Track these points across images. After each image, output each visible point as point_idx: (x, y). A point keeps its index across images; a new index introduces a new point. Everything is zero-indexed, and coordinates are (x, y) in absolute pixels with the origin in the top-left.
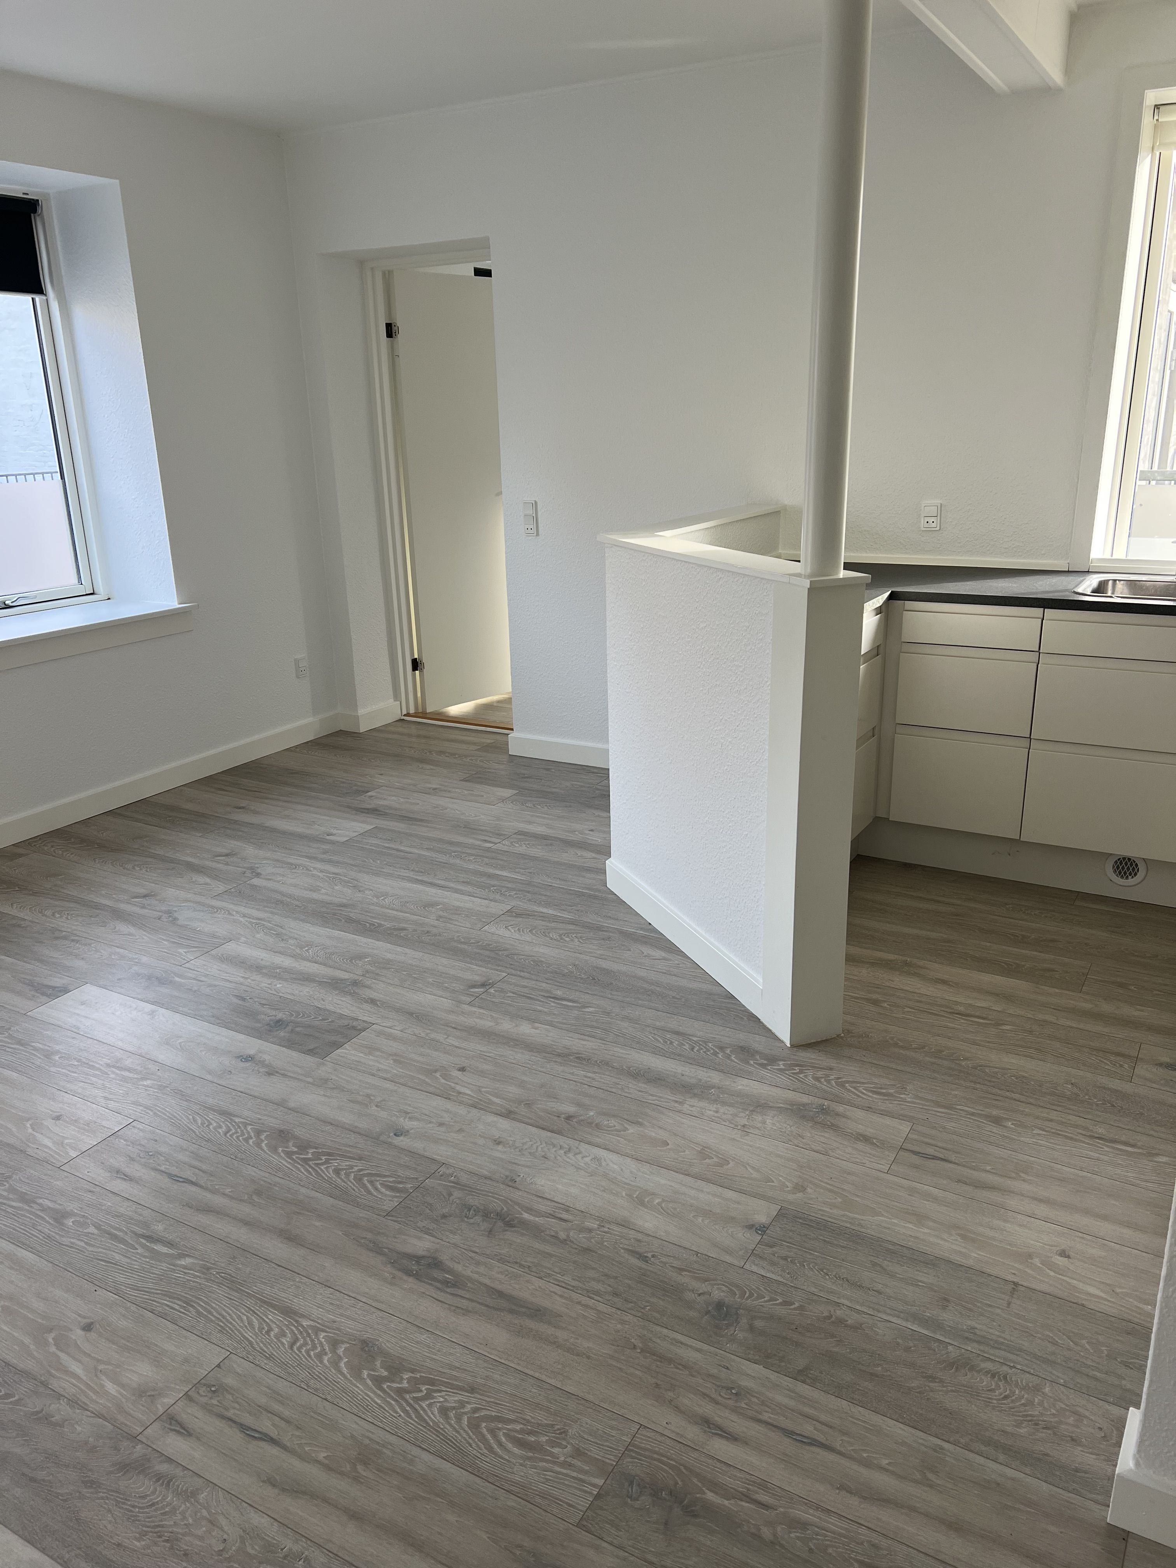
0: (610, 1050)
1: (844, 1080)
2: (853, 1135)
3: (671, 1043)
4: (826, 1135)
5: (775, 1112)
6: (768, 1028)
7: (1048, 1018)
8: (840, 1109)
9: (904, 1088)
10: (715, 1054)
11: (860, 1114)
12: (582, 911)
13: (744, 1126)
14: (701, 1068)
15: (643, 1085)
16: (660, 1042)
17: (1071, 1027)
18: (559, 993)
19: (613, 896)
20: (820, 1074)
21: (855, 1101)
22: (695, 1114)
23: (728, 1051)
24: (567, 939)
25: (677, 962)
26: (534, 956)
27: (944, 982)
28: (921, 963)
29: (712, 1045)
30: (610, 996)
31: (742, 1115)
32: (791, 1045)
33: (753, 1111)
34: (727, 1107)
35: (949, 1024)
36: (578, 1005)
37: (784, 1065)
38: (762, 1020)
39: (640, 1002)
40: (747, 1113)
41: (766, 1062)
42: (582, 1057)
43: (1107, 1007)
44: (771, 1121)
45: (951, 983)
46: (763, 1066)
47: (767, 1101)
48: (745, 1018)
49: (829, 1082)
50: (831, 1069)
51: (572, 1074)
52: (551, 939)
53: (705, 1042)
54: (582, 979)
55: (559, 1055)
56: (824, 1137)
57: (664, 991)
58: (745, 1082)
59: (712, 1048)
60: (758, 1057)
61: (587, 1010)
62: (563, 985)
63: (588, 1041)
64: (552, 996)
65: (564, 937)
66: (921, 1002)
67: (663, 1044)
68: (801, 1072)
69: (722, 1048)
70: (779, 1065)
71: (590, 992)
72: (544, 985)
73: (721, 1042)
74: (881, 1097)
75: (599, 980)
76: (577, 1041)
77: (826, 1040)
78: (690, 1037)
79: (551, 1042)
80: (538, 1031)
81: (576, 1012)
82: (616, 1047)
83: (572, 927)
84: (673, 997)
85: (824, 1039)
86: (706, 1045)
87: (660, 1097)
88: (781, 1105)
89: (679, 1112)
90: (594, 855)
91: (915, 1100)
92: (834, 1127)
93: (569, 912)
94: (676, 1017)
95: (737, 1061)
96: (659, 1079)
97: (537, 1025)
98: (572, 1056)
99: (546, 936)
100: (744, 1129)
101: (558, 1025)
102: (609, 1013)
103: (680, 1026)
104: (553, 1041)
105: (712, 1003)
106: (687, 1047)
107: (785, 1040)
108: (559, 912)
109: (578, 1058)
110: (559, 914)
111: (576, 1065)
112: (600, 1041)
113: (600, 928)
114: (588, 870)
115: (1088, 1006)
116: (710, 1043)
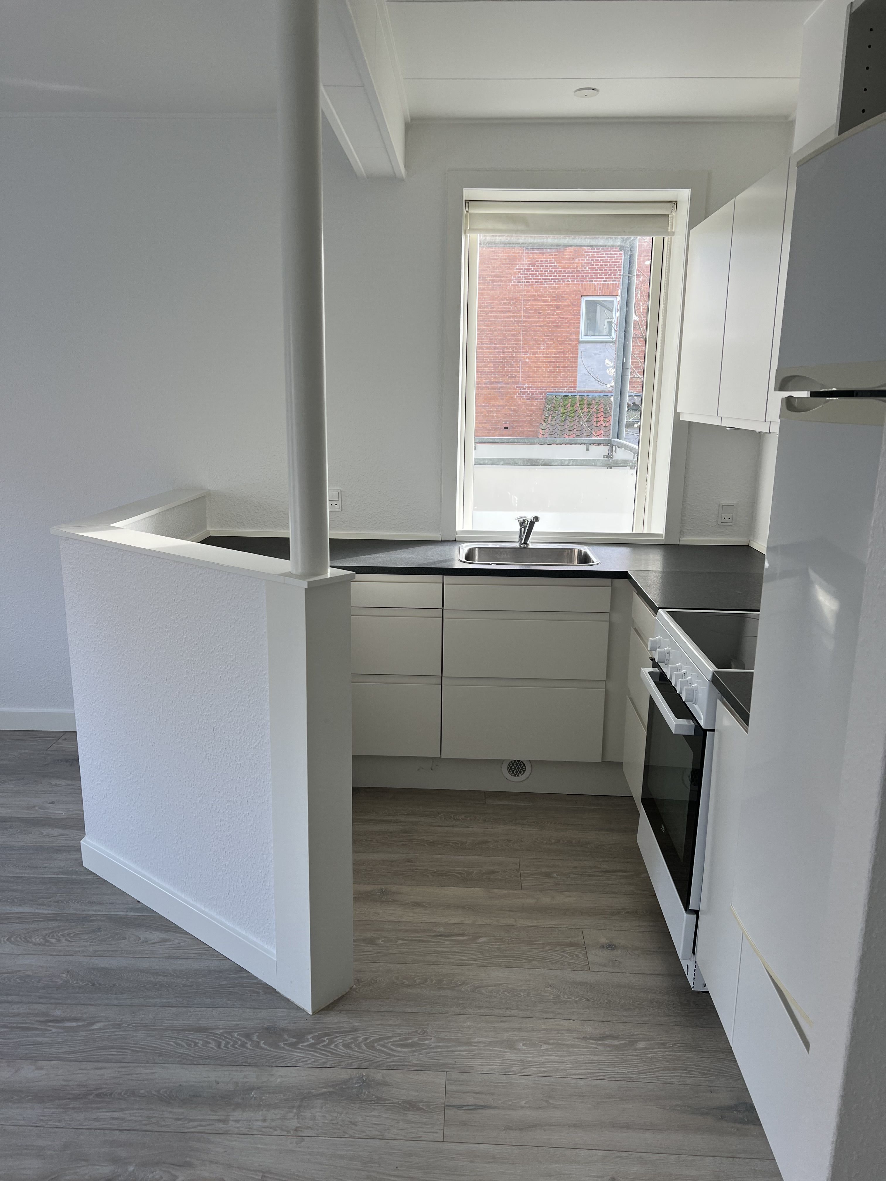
0: (131, 1074)
1: (371, 1039)
2: (399, 1104)
3: (196, 1044)
4: (376, 1113)
5: (320, 1101)
6: (285, 997)
7: (511, 922)
8: (378, 1075)
9: (425, 1032)
10: (243, 1045)
11: (396, 1076)
12: (62, 902)
13: (296, 1129)
14: (234, 1068)
15: (180, 1110)
16: (183, 1046)
17: (528, 926)
18: (58, 1013)
19: (92, 876)
20: (348, 1039)
21: (388, 1062)
22: (245, 1131)
23: (255, 1038)
24: (53, 940)
25: (177, 941)
26: (19, 971)
27: (417, 904)
28: (394, 888)
29: (238, 1035)
30: (116, 1002)
31: (291, 1115)
32: (313, 1012)
33: (299, 1107)
34: (273, 1111)
35: (437, 949)
36: (83, 1023)
37: (313, 1038)
38: (278, 989)
39: (150, 1000)
40: (295, 1111)
41: (294, 1040)
42: (102, 1093)
43: (546, 900)
44: (320, 1114)
45: (424, 904)
46: (294, 1045)
47: (309, 1088)
48: (260, 991)
49: (359, 1046)
50: (356, 1030)
51: (97, 1120)
52: (35, 944)
53: (230, 1033)
54: (80, 987)
55: (75, 1098)
56: (374, 1116)
57: (172, 980)
58: (282, 1071)
59: (239, 1039)
60: (286, 1036)
61: (95, 1027)
62: (60, 1001)
63: (105, 1068)
64: (51, 1018)
65: (48, 939)
66: (407, 931)
67: (188, 1049)
68: (331, 1042)
69: (248, 1036)
70: (308, 1040)
71: (93, 1003)
72: (39, 1007)
73: (245, 1028)
74: (410, 1050)
75: (100, 984)
76: (92, 1072)
77: (342, 997)
78: (213, 1031)
79: (63, 1083)
80: (43, 1072)
81: (83, 1033)
82: (137, 1067)
83: (55, 924)
84: (184, 986)
85: (340, 996)
86: (232, 1036)
87: (201, 1120)
88: (325, 1090)
89: (226, 1133)
90: (61, 831)
91: (438, 1044)
92: (380, 1101)
93: (49, 906)
94: (192, 1010)
95: (268, 1048)
96: (194, 1096)
97: (40, 1063)
98: (91, 1094)
99: (28, 942)
100: (297, 1133)
101: (66, 1056)
102: (119, 1025)
103: (200, 1020)
104: (64, 1081)
105: (225, 983)
106: (213, 1045)
107: (306, 1009)
108: (37, 909)
109: (98, 1095)
110: (37, 911)
111: (98, 1105)
112: (119, 1065)
113: (86, 919)
114: (58, 850)
115: (531, 901)
116: (236, 1032)
